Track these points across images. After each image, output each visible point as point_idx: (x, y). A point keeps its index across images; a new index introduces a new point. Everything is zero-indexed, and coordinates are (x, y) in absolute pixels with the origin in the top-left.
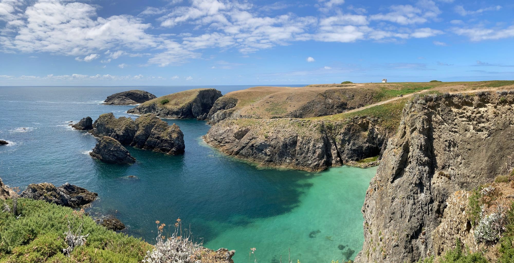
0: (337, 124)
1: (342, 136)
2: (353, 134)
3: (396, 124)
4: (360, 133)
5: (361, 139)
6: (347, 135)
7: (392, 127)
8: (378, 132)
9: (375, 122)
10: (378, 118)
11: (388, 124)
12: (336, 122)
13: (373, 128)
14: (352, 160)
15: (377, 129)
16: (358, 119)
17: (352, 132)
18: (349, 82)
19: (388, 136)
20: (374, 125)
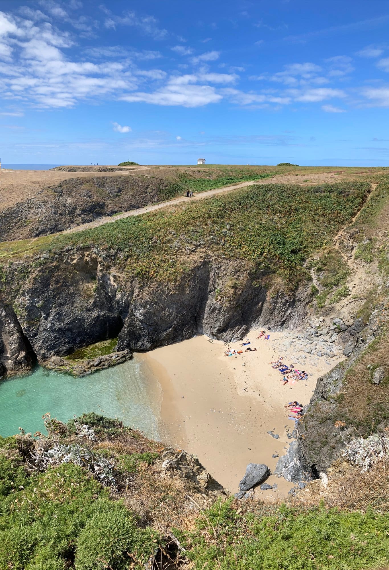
0: (14, 267)
1: (28, 298)
2: (57, 293)
3: (159, 265)
4: (76, 286)
5: (78, 302)
6: (39, 295)
7: (149, 272)
8: (116, 286)
9: (111, 259)
10: (119, 250)
11: (140, 266)
12: (12, 263)
13: (104, 276)
14: (57, 353)
15: (114, 277)
16: (72, 252)
17: (55, 286)
18: (132, 163)
19: (138, 295)
20: (108, 267)
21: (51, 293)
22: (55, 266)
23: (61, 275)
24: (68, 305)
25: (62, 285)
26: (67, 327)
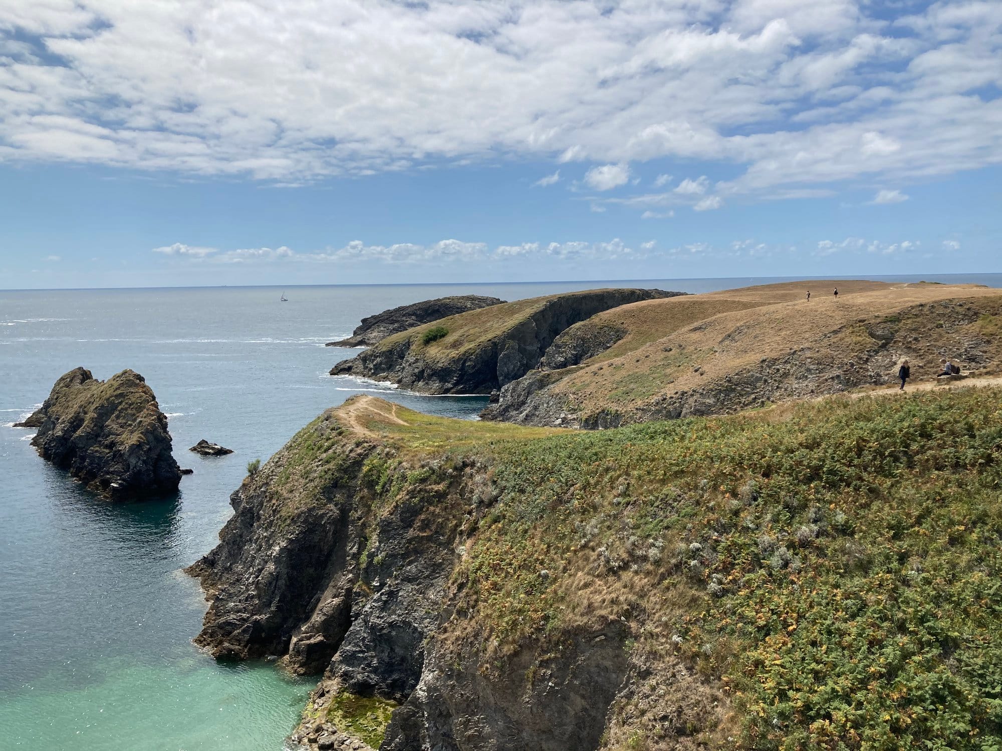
2: (414, 550)
17: (417, 533)
21: (405, 544)
22: (436, 492)
23: (439, 515)
24: (418, 585)
25: (432, 536)
26: (385, 631)
